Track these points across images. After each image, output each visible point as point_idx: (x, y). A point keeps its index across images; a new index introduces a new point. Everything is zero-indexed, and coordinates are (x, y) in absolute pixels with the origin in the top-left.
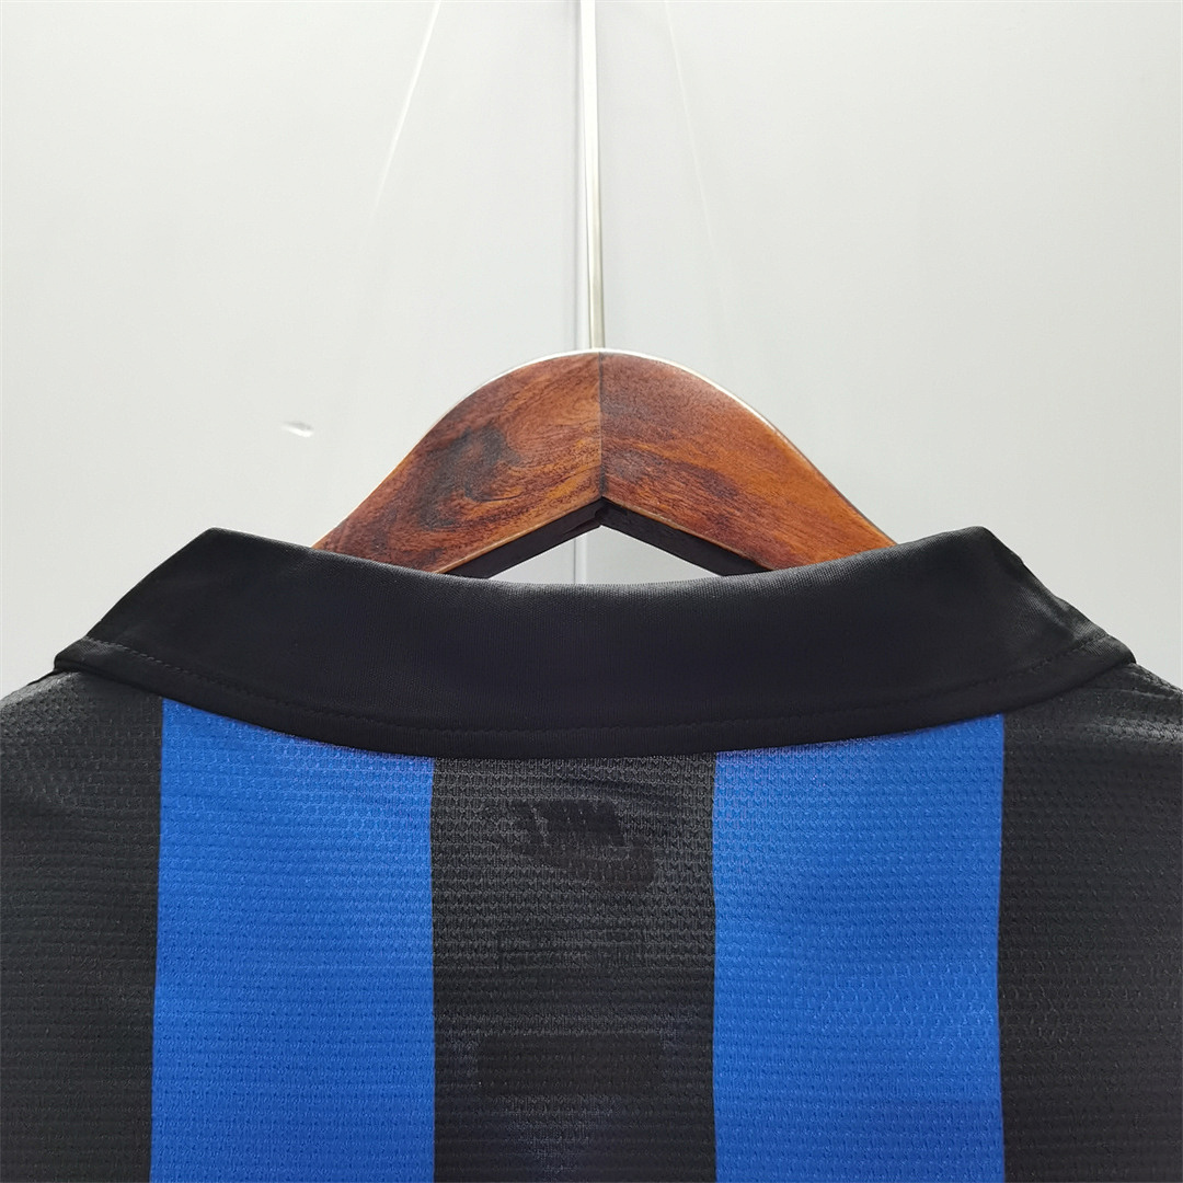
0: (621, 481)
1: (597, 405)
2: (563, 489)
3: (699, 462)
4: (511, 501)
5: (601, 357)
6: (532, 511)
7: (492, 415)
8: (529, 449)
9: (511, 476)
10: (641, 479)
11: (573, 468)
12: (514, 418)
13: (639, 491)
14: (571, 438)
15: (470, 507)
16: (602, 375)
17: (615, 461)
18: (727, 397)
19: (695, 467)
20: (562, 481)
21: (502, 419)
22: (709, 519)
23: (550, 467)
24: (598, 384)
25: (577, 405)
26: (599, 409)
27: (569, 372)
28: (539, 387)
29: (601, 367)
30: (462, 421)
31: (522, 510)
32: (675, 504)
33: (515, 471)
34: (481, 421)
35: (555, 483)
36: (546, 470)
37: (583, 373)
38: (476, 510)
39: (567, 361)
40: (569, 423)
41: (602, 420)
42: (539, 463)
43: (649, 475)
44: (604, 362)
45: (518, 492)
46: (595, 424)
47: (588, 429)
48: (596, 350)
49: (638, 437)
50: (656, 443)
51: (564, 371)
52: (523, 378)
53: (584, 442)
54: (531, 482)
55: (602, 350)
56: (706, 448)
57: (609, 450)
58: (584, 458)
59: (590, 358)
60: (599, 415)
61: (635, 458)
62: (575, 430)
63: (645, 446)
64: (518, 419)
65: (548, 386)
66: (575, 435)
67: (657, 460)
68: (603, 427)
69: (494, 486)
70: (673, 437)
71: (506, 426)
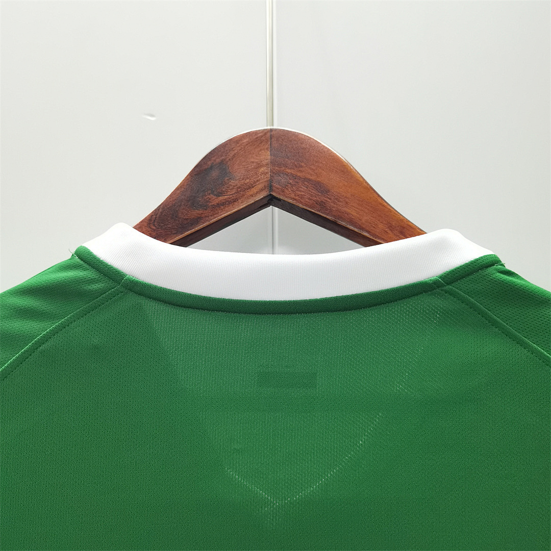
0: (279, 187)
1: (269, 152)
2: (254, 190)
3: (313, 178)
4: (231, 196)
5: (271, 130)
6: (239, 200)
7: (223, 158)
8: (238, 173)
9: (231, 185)
10: (287, 185)
11: (257, 181)
12: (232, 159)
13: (286, 191)
14: (257, 168)
15: (213, 199)
16: (271, 138)
17: (276, 178)
18: (326, 148)
19: (310, 180)
20: (253, 187)
21: (228, 159)
22: (317, 204)
23: (248, 180)
24: (269, 143)
25: (260, 152)
26: (269, 154)
27: (257, 138)
28: (243, 145)
29: (271, 135)
30: (210, 160)
31: (235, 200)
32: (302, 197)
33: (232, 182)
34: (218, 160)
35: (249, 188)
36: (246, 182)
37: (263, 138)
38: (216, 200)
39: (256, 133)
40: (256, 161)
41: (271, 159)
42: (243, 179)
43: (290, 184)
44: (272, 133)
45: (233, 192)
46: (267, 161)
47: (264, 163)
48: (269, 127)
49: (286, 167)
50: (294, 169)
51: (255, 137)
52: (237, 141)
53: (262, 169)
54: (240, 187)
55: (272, 127)
56: (316, 171)
57: (273, 173)
58: (262, 176)
59: (266, 131)
60: (269, 157)
61: (285, 176)
62: (259, 164)
63: (289, 171)
64: (234, 159)
65: (247, 144)
66: (259, 166)
67: (294, 177)
68: (271, 162)
69: (224, 190)
70: (301, 167)
71: (229, 163)
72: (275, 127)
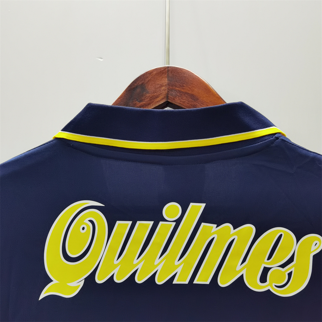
0: (172, 97)
1: (167, 79)
2: (158, 99)
3: (190, 92)
4: (147, 102)
5: (168, 67)
6: (151, 104)
7: (143, 82)
8: (151, 90)
9: (147, 96)
10: (176, 96)
11: (161, 94)
12: (148, 82)
13: (176, 99)
14: (160, 87)
15: (137, 103)
16: (168, 71)
17: (170, 92)
18: (197, 76)
19: (188, 93)
20: (158, 97)
21: (145, 82)
22: (192, 106)
23: (156, 94)
24: (167, 74)
25: (162, 79)
27: (161, 71)
28: (153, 75)
29: (168, 70)
30: (136, 83)
31: (149, 104)
32: (184, 102)
33: (148, 95)
34: (140, 83)
35: (156, 98)
36: (155, 95)
37: (164, 71)
38: (139, 104)
39: (160, 69)
40: (160, 83)
42: (153, 93)
43: (178, 95)
44: (169, 69)
45: (148, 100)
46: (166, 83)
47: (164, 85)
48: (167, 66)
49: (176, 86)
50: (180, 88)
51: (159, 71)
52: (150, 73)
53: (163, 88)
54: (151, 97)
55: (169, 66)
56: (191, 89)
57: (169, 90)
58: (163, 91)
59: (165, 68)
60: (167, 81)
61: (175, 92)
62: (161, 85)
63: (177, 89)
64: (149, 82)
65: (155, 75)
67: (180, 92)
68: (168, 84)
69: (143, 99)
70: (184, 86)
71: (146, 84)
72: (170, 66)
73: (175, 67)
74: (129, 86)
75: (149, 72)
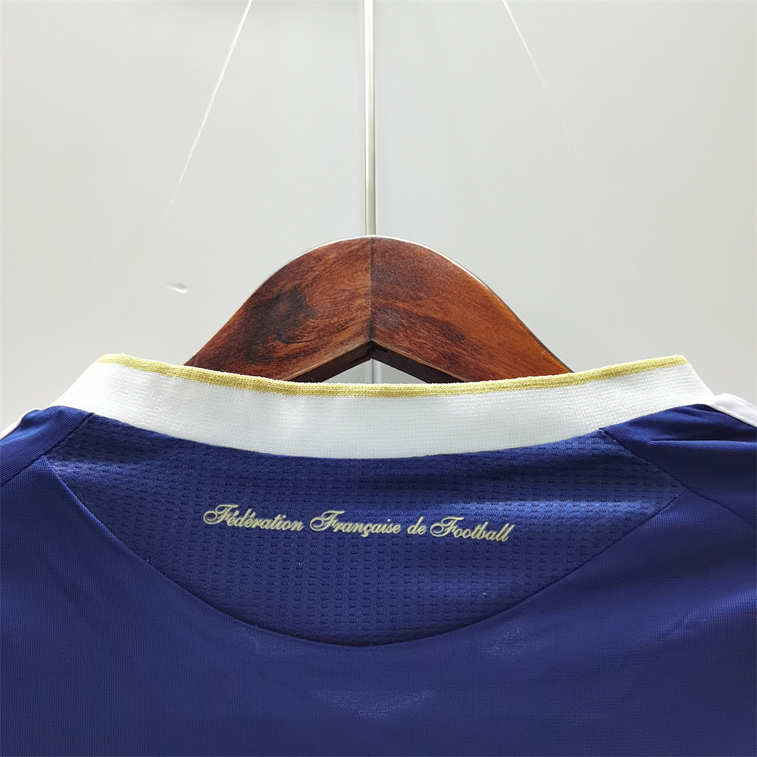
0: (384, 330)
1: (369, 276)
2: (345, 335)
3: (438, 316)
4: (308, 343)
5: (373, 240)
6: (322, 350)
7: (297, 282)
8: (321, 308)
9: (309, 326)
10: (397, 328)
11: (351, 320)
12: (312, 285)
13: (396, 337)
14: (350, 299)
15: (280, 347)
16: (373, 253)
17: (380, 315)
18: (459, 269)
19: (434, 320)
20: (343, 330)
21: (304, 285)
22: (444, 357)
23: (336, 319)
24: (370, 260)
25: (355, 275)
26: (370, 279)
27: (350, 252)
28: (329, 262)
29: (372, 248)
30: (276, 286)
31: (315, 350)
32: (421, 346)
33: (311, 322)
34: (289, 286)
35: (338, 331)
36: (333, 321)
37: (360, 253)
38: (284, 350)
39: (348, 244)
40: (349, 288)
41: (372, 287)
42: (327, 318)
43: (403, 325)
44: (374, 245)
45: (313, 338)
46: (367, 289)
47: (362, 293)
48: (369, 236)
49: (396, 298)
50: (408, 302)
51: (347, 251)
52: (319, 256)
53: (359, 302)
54: (322, 330)
55: (373, 236)
56: (444, 306)
57: (376, 308)
58: (359, 313)
59: (364, 242)
60: (370, 283)
61: (394, 314)
62: (353, 294)
63: (401, 305)
64: (314, 285)
65: (335, 262)
66: (353, 297)
67: (409, 314)
68: (372, 291)
69: (297, 333)
70: (420, 298)
71: (306, 290)
72: (378, 236)
73: (393, 240)
74: (255, 295)
75: (316, 255)
